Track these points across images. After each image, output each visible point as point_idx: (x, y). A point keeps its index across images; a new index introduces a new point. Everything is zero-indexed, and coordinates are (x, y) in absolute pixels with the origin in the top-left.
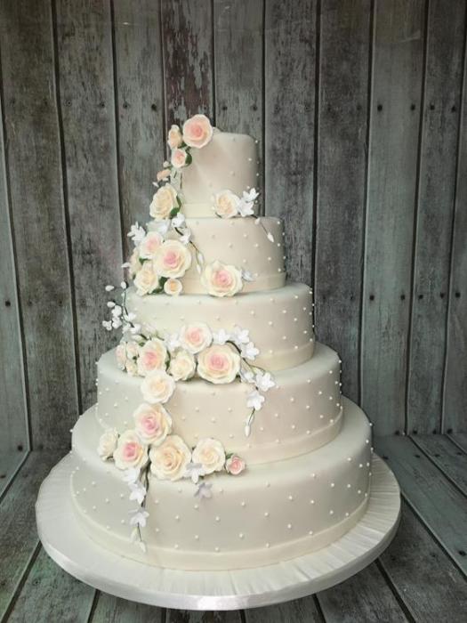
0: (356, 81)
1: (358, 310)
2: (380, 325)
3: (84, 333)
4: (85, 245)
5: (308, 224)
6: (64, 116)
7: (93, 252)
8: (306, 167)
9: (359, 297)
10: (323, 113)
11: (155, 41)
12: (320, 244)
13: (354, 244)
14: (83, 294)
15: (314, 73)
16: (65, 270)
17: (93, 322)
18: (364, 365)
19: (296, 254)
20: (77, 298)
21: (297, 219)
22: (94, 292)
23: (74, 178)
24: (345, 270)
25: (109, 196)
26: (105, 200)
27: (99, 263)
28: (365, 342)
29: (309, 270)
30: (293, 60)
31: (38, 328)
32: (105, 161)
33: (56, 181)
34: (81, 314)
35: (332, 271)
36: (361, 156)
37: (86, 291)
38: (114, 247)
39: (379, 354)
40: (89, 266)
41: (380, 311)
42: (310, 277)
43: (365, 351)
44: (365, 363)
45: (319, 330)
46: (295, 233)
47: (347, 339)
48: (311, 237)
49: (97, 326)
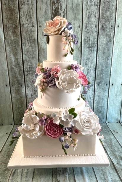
0: (111, 18)
1: (108, 88)
2: (114, 92)
3: (28, 94)
4: (28, 69)
5: (94, 63)
6: (22, 30)
7: (31, 71)
8: (95, 45)
9: (109, 84)
10: (100, 28)
11: (49, 6)
12: (98, 69)
13: (108, 68)
15: (98, 15)
16: (22, 76)
19: (90, 71)
20: (26, 84)
21: (91, 61)
23: (25, 49)
24: (105, 76)
25: (35, 54)
26: (34, 55)
27: (32, 74)
28: (110, 98)
29: (94, 76)
30: (92, 11)
31: (15, 92)
32: (34, 44)
33: (19, 50)
34: (27, 89)
35: (101, 77)
36: (112, 42)
37: (28, 82)
40: (29, 75)
41: (115, 88)
42: (94, 79)
43: (109, 100)
44: (109, 103)
45: (96, 94)
46: (90, 65)
47: (104, 97)
48: (95, 66)
49: (32, 92)
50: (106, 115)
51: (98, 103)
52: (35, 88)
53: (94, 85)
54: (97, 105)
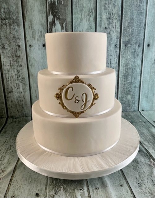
1: (142, 51)
2: (151, 59)
3: (5, 63)
4: (2, 15)
5: (119, 6)
7: (7, 19)
9: (142, 45)
12: (125, 17)
13: (141, 16)
14: (3, 42)
17: (9, 57)
18: (143, 79)
19: (113, 21)
21: (113, 3)
22: (9, 40)
24: (136, 30)
27: (10, 25)
28: (144, 68)
29: (119, 30)
34: (3, 53)
35: (130, 31)
37: (4, 40)
38: (18, 16)
39: (150, 73)
40: (5, 27)
41: (152, 52)
42: (119, 34)
43: (144, 72)
44: (143, 78)
45: (122, 61)
46: (112, 10)
47: (135, 66)
48: (120, 13)
49: (11, 59)
50: (138, 98)
51: (126, 77)
52: (17, 52)
53: (118, 46)
54: (124, 80)
